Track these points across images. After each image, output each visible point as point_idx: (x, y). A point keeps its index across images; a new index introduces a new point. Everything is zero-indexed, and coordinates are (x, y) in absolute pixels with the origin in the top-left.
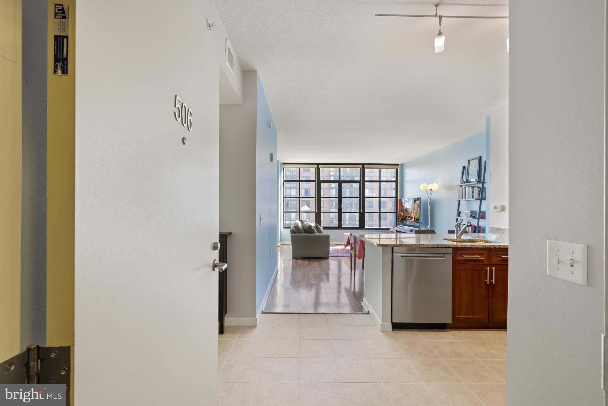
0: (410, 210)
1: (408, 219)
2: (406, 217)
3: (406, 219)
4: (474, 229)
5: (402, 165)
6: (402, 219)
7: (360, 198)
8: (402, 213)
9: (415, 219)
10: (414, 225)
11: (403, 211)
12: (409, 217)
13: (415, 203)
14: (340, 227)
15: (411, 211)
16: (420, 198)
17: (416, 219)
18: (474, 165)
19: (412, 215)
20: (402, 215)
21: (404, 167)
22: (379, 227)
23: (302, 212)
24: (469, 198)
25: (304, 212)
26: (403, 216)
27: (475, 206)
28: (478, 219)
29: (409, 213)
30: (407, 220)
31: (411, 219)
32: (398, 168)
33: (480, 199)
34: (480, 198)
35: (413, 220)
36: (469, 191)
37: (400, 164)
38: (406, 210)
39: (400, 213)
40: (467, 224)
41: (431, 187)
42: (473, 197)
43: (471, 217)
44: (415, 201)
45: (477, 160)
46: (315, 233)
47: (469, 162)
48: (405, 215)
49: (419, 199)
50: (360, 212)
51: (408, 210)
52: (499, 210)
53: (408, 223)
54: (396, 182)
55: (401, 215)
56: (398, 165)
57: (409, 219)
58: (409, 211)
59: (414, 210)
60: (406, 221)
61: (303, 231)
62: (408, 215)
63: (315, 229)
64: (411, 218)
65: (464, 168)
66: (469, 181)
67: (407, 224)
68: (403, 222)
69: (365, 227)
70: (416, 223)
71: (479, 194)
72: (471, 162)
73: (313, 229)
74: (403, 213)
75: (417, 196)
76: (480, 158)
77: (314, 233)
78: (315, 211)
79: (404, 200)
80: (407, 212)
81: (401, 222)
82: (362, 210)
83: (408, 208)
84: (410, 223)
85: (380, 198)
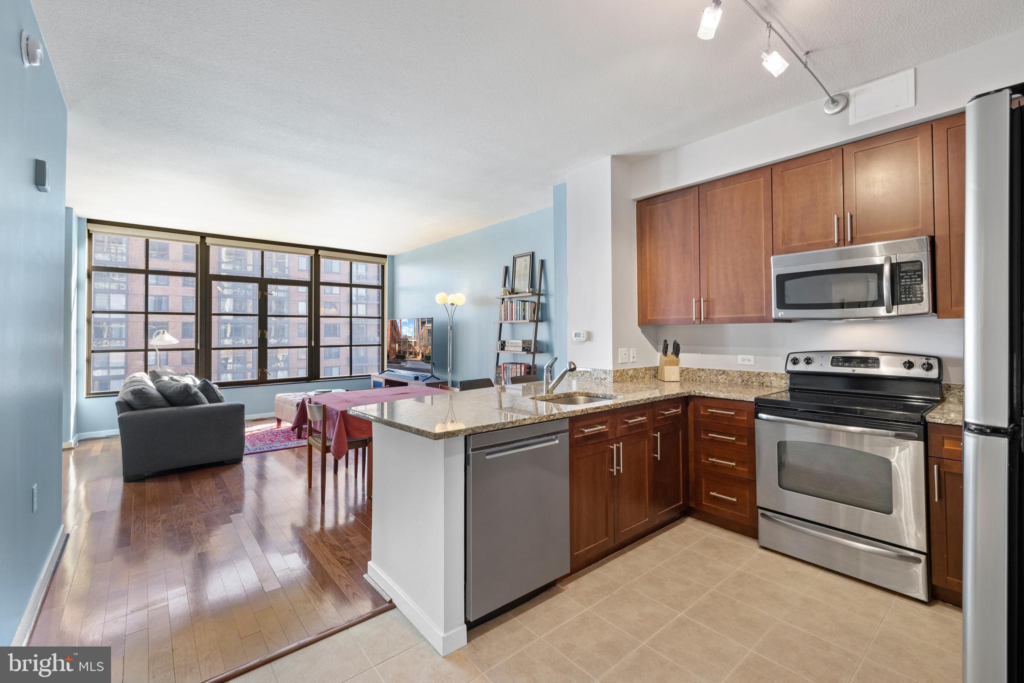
0: (413, 341)
1: (409, 357)
2: (405, 353)
3: (405, 356)
4: (528, 370)
5: (392, 257)
6: (397, 357)
7: (309, 316)
8: (397, 345)
9: (422, 357)
10: (422, 368)
11: (399, 342)
12: (411, 353)
13: (424, 327)
14: (262, 380)
15: (415, 342)
16: (432, 318)
17: (426, 356)
18: (523, 265)
19: (417, 349)
20: (397, 349)
21: (397, 261)
22: (349, 375)
23: (154, 350)
24: (518, 319)
25: (160, 350)
26: (399, 352)
27: (527, 332)
28: (534, 354)
29: (410, 345)
30: (407, 359)
31: (416, 357)
32: (384, 263)
33: (535, 321)
34: (535, 319)
35: (419, 358)
36: (518, 308)
37: (389, 256)
38: (406, 341)
39: (392, 345)
40: (570, 366)
41: (451, 299)
42: (524, 319)
43: (523, 351)
44: (423, 323)
45: (528, 258)
46: (203, 403)
47: (514, 259)
48: (402, 349)
49: (431, 321)
50: (309, 347)
51: (409, 340)
52: (584, 339)
53: (408, 365)
54: (381, 288)
55: (395, 349)
56: (385, 256)
57: (412, 356)
58: (411, 342)
59: (421, 339)
60: (405, 361)
61: (164, 402)
62: (410, 349)
63: (201, 394)
64: (416, 354)
65: (507, 268)
66: (516, 291)
67: (407, 366)
68: (399, 363)
69: (321, 377)
70: (426, 364)
71: (534, 313)
72: (518, 260)
73: (196, 393)
74: (399, 345)
75: (427, 315)
76: (533, 255)
77: (198, 404)
78: (194, 347)
79: (400, 322)
80: (407, 344)
81: (394, 363)
82: (313, 342)
83: (410, 337)
84: (412, 363)
85: (351, 317)
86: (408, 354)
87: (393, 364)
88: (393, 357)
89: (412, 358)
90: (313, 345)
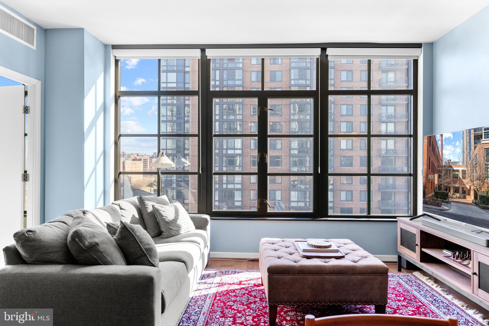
0: (460, 169)
1: (454, 197)
2: (448, 189)
3: (447, 195)
5: (431, 45)
6: (437, 195)
7: (315, 136)
8: (436, 176)
9: (476, 198)
10: (475, 216)
11: (439, 172)
12: (456, 190)
13: (478, 146)
14: (263, 212)
15: (464, 172)
17: (483, 197)
19: (467, 184)
20: (436, 182)
21: (438, 50)
26: (440, 186)
29: (456, 177)
30: (450, 200)
32: (418, 56)
35: (471, 199)
37: (425, 44)
38: (449, 169)
39: (430, 177)
44: (478, 138)
48: (445, 182)
50: (315, 174)
51: (455, 168)
53: (453, 210)
54: (414, 92)
55: (433, 182)
56: (418, 46)
57: (458, 195)
58: (458, 171)
59: (475, 166)
60: (447, 202)
62: (455, 182)
64: (465, 193)
67: (451, 211)
68: (439, 205)
69: (329, 215)
70: (482, 211)
74: (439, 177)
78: (197, 171)
79: (440, 138)
80: (452, 175)
81: (431, 204)
82: (319, 167)
83: (455, 163)
84: (459, 208)
85: (369, 136)
86: (452, 191)
87: (430, 206)
88: (430, 195)
89: (460, 198)
90: (319, 172)
